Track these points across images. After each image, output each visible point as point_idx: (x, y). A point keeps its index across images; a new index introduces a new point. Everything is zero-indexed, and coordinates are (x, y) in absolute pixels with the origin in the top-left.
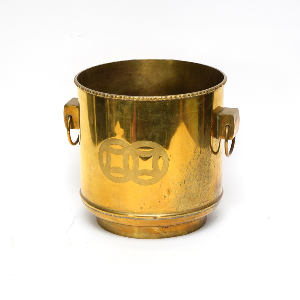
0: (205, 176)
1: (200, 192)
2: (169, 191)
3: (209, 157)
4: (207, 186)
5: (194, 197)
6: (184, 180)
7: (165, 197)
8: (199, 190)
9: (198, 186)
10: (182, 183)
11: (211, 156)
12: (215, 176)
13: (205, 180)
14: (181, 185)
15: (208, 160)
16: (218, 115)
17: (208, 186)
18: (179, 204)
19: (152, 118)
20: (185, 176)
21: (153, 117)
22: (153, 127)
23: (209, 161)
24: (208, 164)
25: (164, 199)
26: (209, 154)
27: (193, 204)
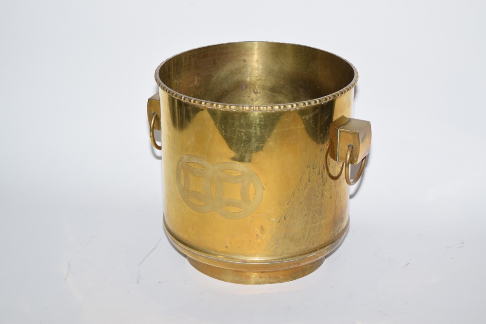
0: (316, 211)
1: (308, 231)
2: (262, 229)
3: (323, 186)
4: (318, 223)
5: (299, 237)
6: (284, 216)
7: (257, 235)
8: (306, 228)
9: (305, 223)
10: (281, 220)
11: (326, 184)
12: (331, 209)
13: (316, 216)
14: (280, 222)
15: (320, 189)
16: (339, 131)
17: (320, 224)
18: (276, 246)
19: (240, 134)
20: (285, 211)
21: (243, 132)
22: (242, 145)
23: (322, 191)
24: (321, 195)
25: (257, 238)
26: (322, 182)
27: (298, 247)
